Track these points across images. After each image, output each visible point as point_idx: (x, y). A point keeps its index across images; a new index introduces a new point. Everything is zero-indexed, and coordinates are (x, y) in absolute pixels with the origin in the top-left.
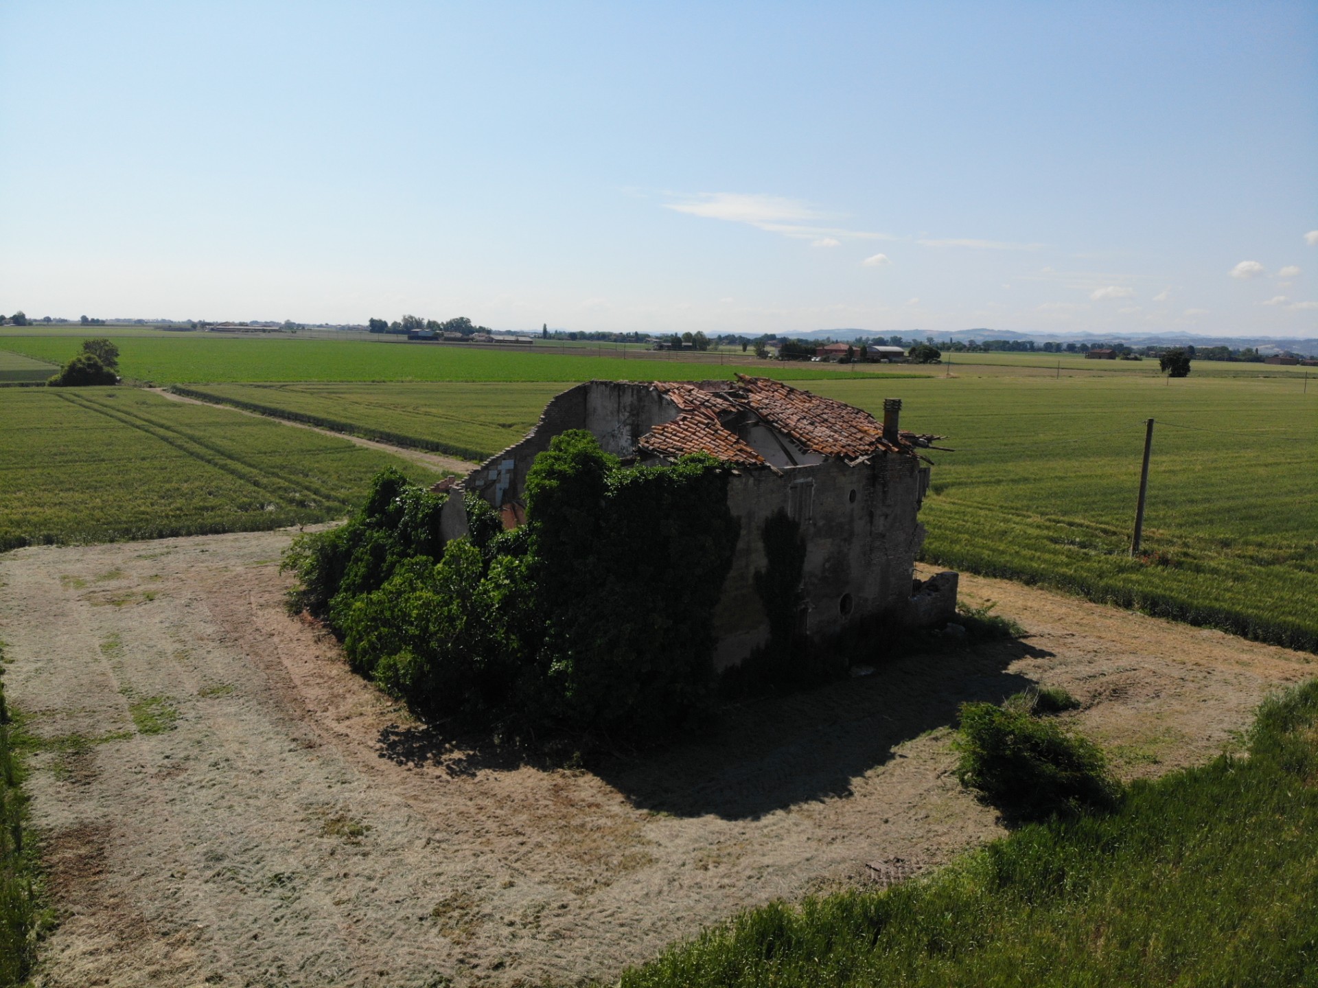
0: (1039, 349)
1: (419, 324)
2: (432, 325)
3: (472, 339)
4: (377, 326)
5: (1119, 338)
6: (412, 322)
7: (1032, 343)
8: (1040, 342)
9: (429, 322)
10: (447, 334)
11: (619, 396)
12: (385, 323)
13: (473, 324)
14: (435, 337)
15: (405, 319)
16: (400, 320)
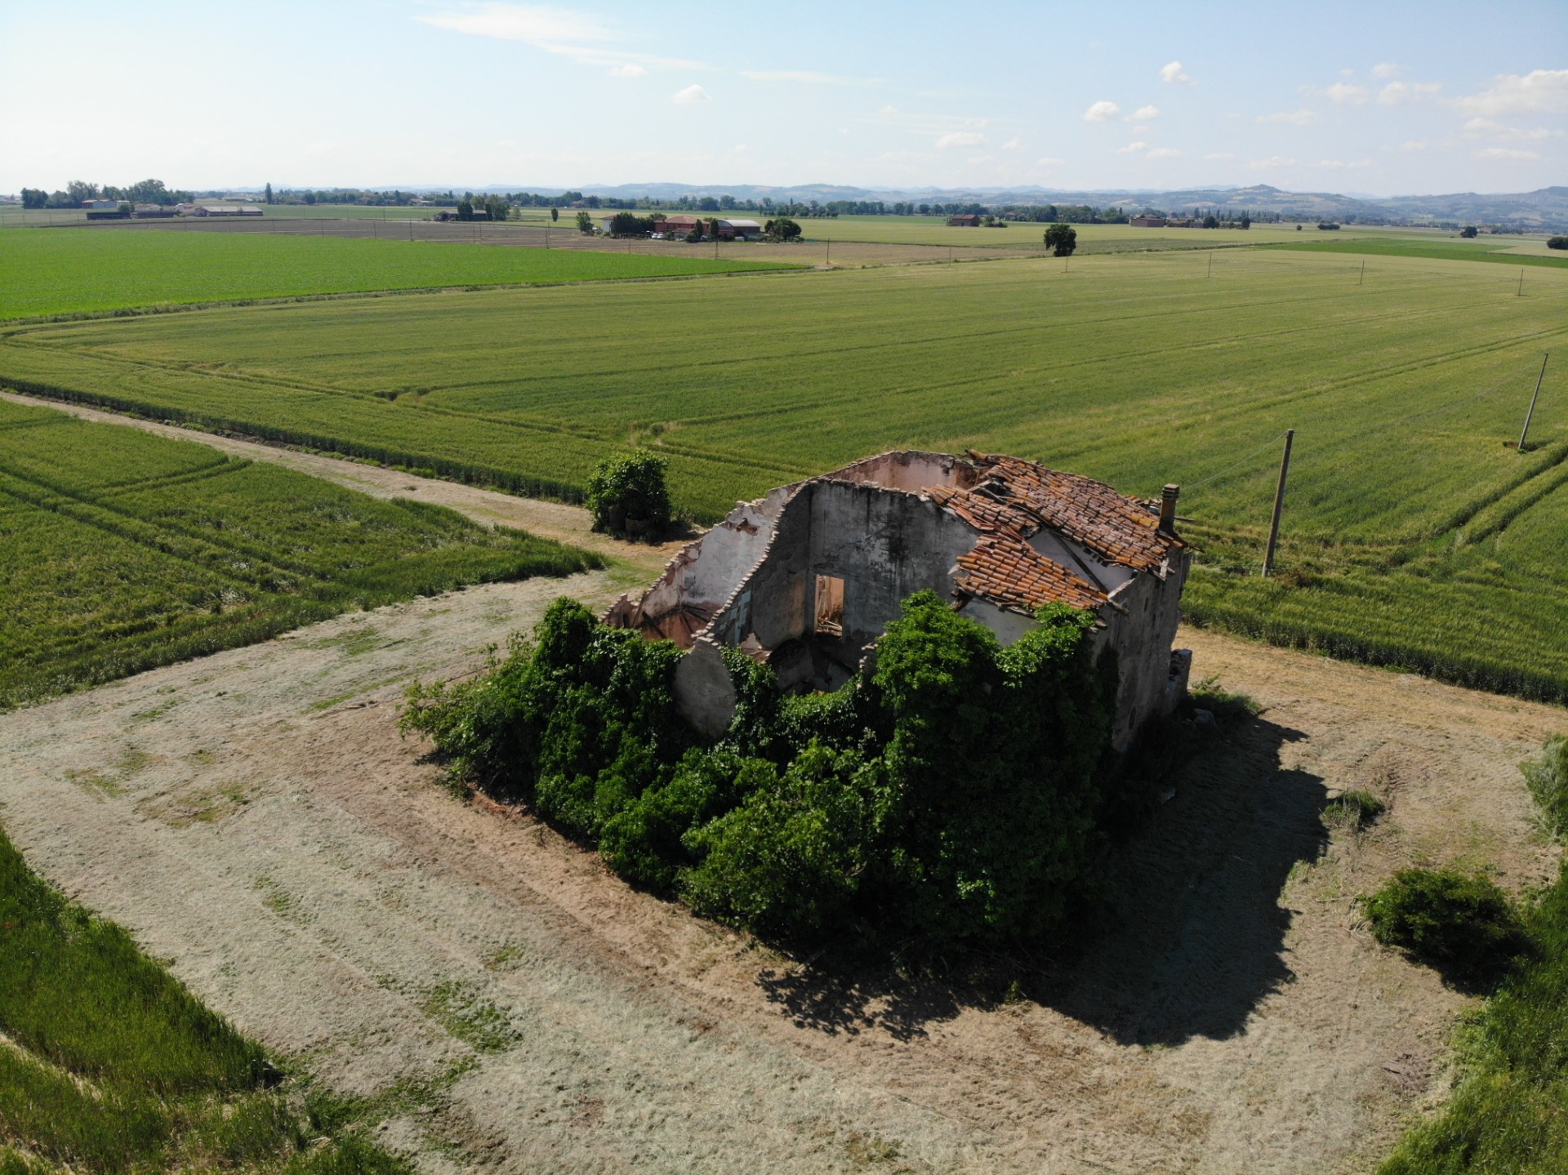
0: (890, 212)
1: (91, 192)
2: (110, 193)
3: (178, 213)
4: (33, 200)
5: (969, 195)
6: (81, 191)
7: (881, 205)
8: (890, 201)
9: (106, 189)
10: (140, 207)
11: (869, 502)
12: (44, 195)
13: (167, 188)
14: (124, 213)
15: (71, 187)
16: (64, 189)
